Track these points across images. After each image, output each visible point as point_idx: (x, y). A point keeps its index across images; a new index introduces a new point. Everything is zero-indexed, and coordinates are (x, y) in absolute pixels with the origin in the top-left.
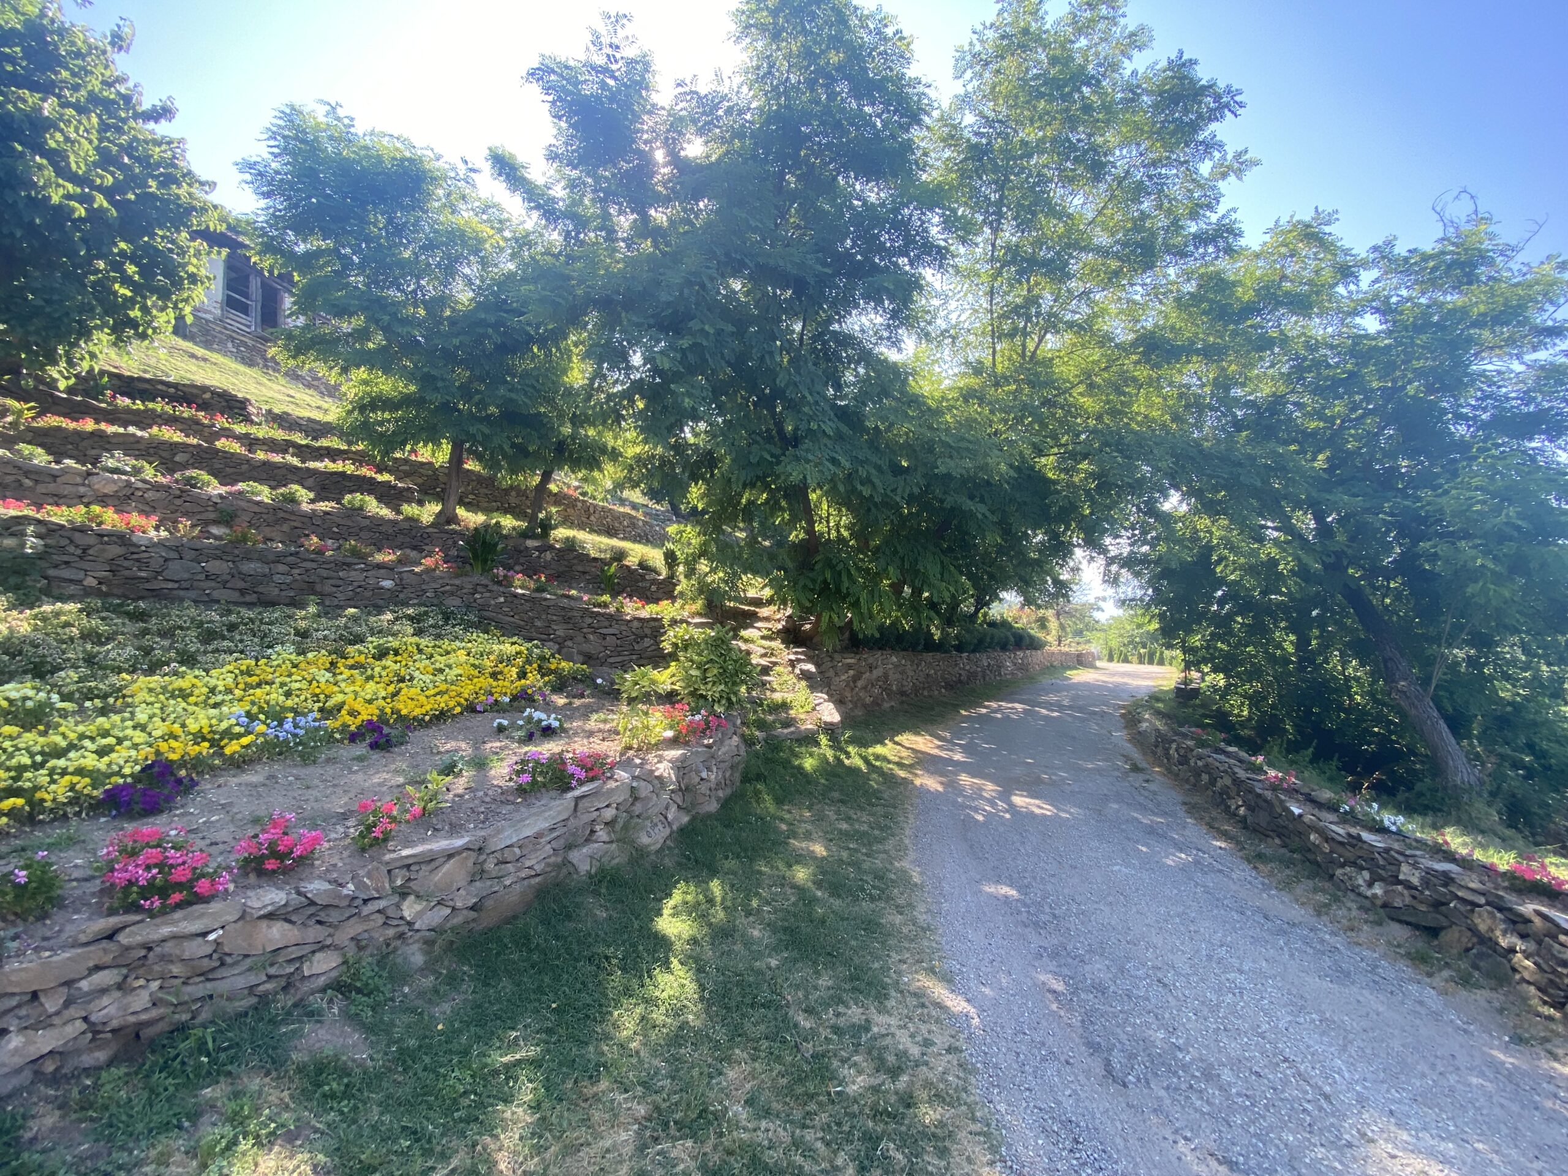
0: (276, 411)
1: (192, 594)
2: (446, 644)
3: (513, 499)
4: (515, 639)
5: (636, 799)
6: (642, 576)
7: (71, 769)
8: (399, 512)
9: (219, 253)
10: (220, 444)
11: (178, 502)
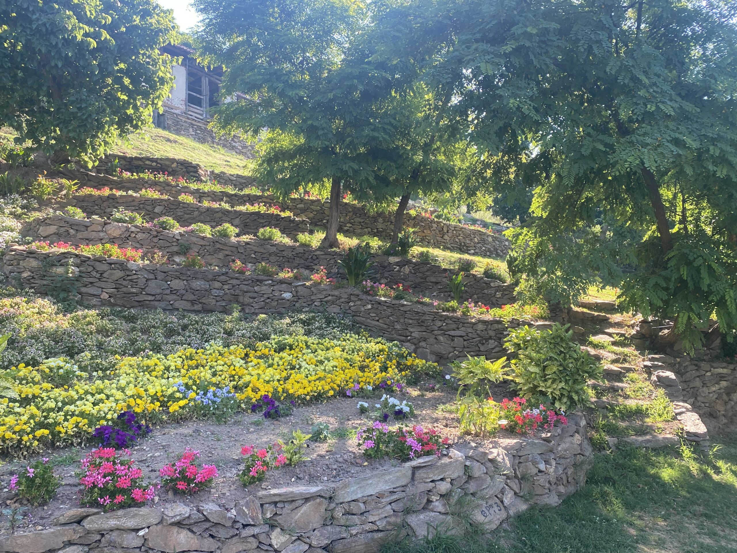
0: (217, 171)
1: (163, 304)
2: (327, 342)
3: (380, 226)
4: (380, 339)
5: (470, 477)
6: (488, 284)
7: (77, 413)
8: (296, 241)
9: (178, 60)
10: (182, 197)
11: (156, 240)
